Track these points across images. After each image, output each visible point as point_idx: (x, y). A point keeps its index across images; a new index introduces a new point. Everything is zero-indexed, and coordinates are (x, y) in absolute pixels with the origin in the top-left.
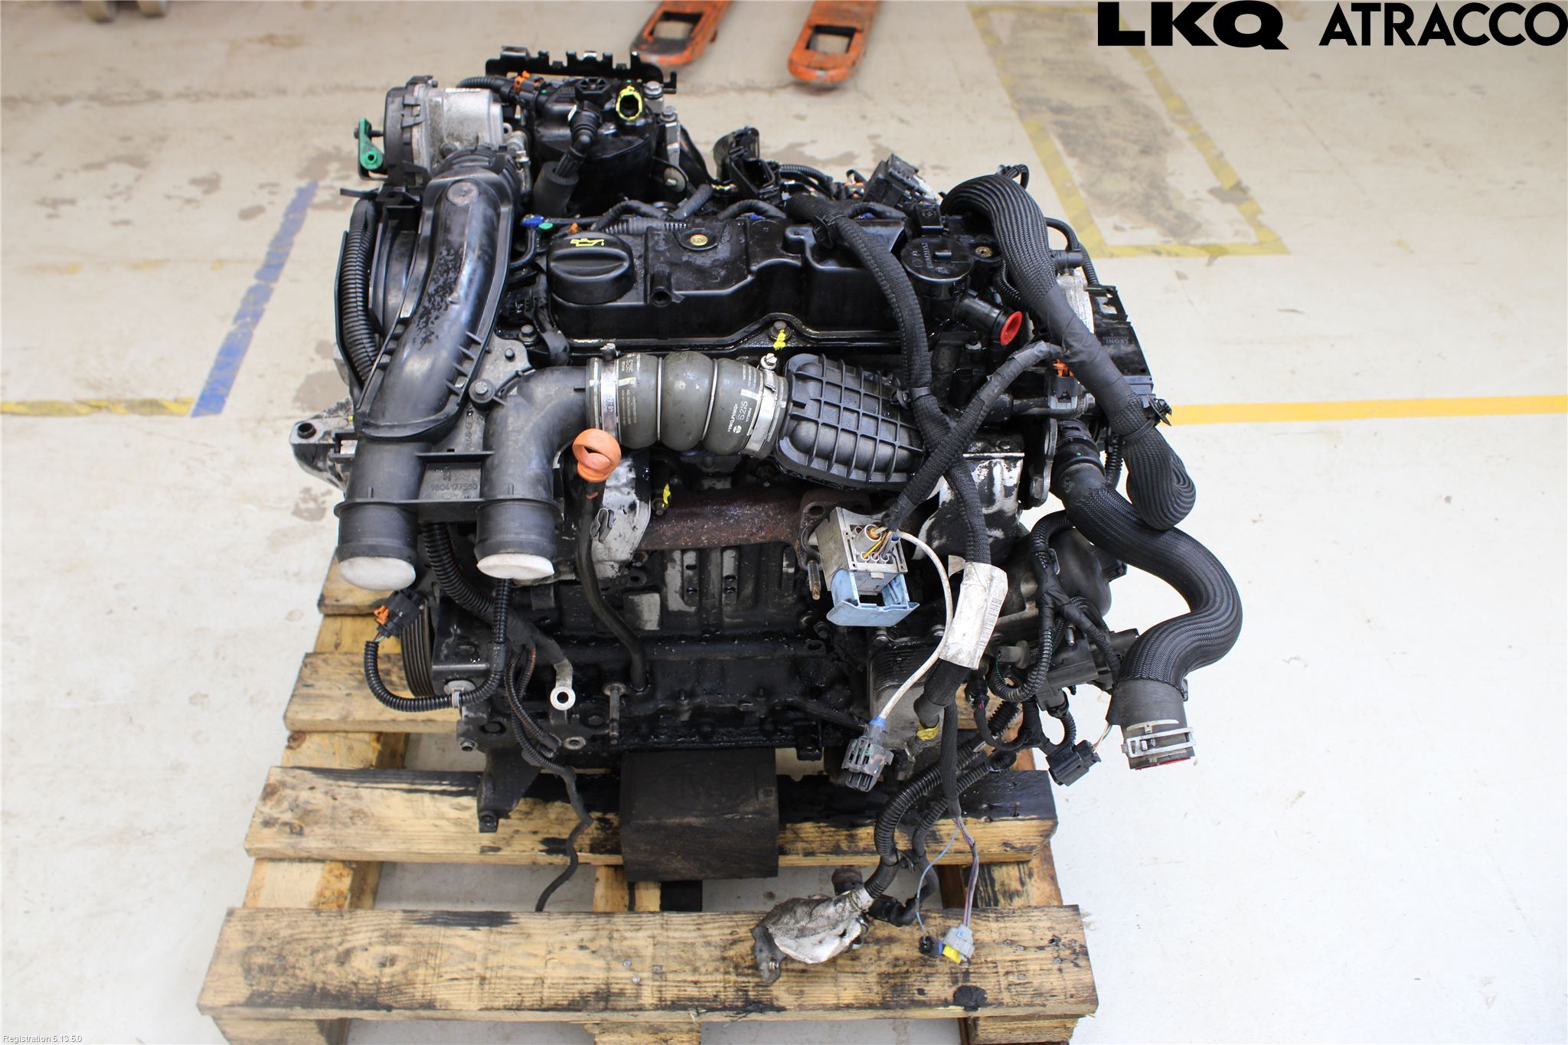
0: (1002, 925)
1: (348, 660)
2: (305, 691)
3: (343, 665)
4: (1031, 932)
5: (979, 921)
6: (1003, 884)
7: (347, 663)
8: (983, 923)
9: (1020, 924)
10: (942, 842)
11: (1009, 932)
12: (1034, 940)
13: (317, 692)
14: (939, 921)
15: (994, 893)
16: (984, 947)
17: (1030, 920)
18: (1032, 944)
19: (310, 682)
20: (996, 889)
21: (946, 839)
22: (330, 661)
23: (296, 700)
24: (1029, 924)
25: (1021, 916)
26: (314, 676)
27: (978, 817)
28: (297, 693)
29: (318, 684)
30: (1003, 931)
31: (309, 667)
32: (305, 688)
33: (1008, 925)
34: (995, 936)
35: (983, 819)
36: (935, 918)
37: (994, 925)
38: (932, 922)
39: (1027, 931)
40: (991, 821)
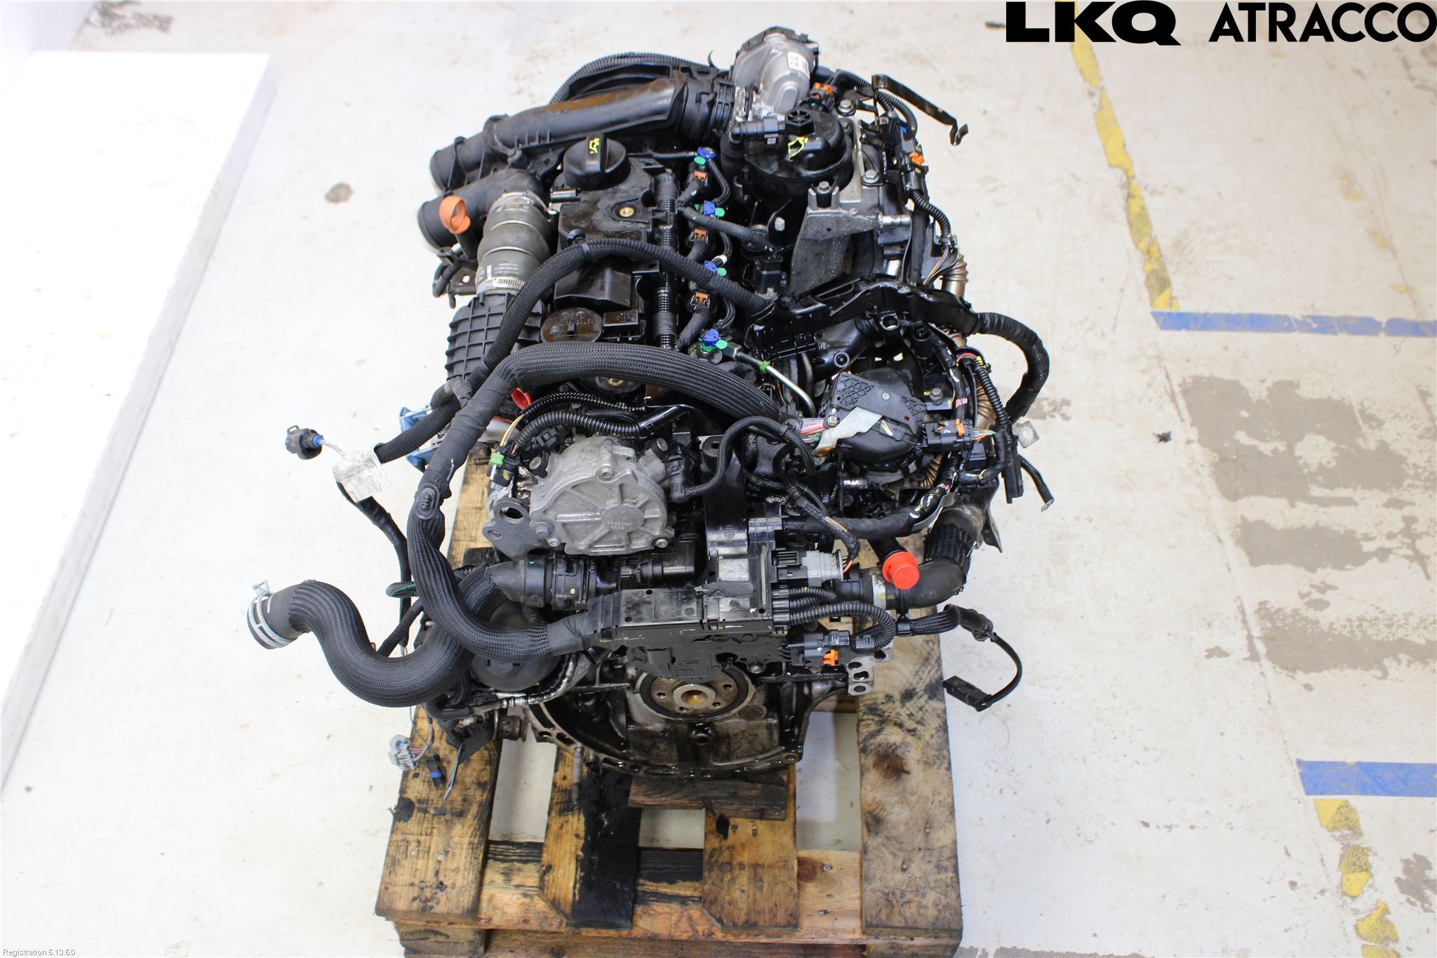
0: (465, 846)
4: (453, 868)
5: (472, 829)
6: (519, 870)
8: (470, 832)
9: (463, 861)
10: (560, 815)
11: (458, 851)
12: (446, 869)
14: (478, 798)
15: (513, 861)
16: (447, 829)
17: (465, 870)
18: (442, 867)
20: (515, 863)
21: (563, 819)
24: (462, 868)
25: (471, 863)
27: (583, 850)
30: (460, 846)
33: (464, 851)
34: (456, 839)
35: (580, 853)
36: (482, 796)
37: (466, 840)
38: (478, 793)
39: (455, 865)
40: (577, 860)
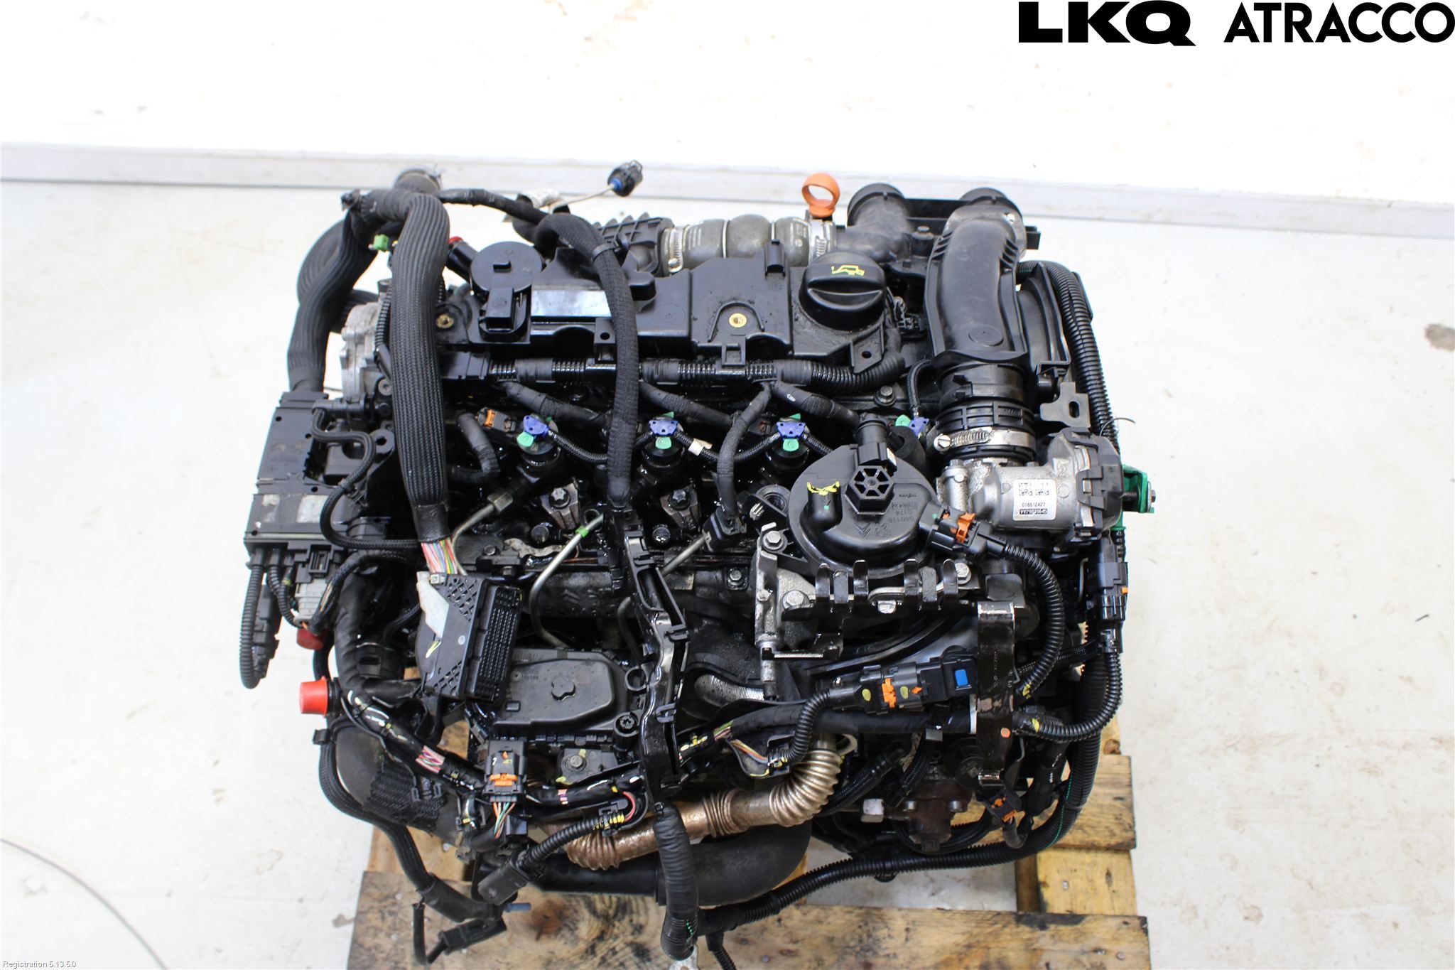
1: (1089, 835)
2: (1121, 792)
3: (1093, 827)
7: (1086, 829)
13: (1108, 791)
19: (1118, 803)
22: (1107, 833)
23: (1126, 781)
26: (1117, 812)
28: (1128, 789)
29: (1108, 801)
31: (1127, 826)
32: (1121, 796)
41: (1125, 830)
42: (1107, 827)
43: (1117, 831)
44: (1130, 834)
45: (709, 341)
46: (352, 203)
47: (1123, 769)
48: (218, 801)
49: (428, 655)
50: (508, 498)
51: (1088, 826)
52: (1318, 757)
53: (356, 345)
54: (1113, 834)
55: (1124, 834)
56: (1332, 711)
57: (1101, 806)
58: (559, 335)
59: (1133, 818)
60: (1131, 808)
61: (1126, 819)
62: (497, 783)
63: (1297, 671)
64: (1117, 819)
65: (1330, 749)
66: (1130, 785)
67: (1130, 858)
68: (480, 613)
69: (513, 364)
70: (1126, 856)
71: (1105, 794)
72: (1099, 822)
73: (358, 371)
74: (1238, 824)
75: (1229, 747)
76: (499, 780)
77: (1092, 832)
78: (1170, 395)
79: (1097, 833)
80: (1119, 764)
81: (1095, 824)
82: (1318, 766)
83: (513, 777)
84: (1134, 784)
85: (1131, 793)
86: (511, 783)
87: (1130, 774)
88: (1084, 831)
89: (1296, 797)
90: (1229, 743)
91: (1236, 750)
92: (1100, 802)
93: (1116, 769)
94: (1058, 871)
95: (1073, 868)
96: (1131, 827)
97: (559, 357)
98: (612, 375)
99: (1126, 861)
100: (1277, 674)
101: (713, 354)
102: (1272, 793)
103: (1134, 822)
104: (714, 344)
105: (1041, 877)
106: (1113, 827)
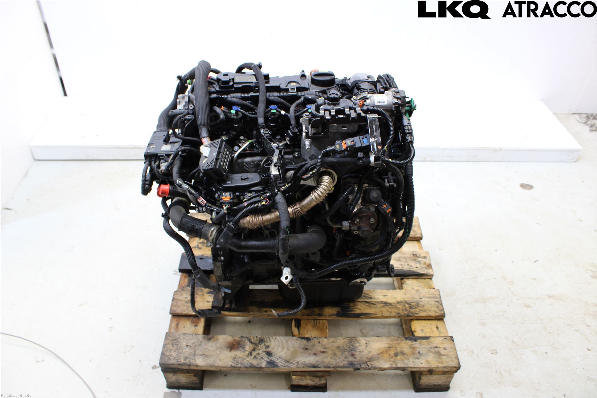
1: (428, 313)
2: (437, 300)
3: (429, 311)
13: (432, 299)
19: (437, 303)
22: (434, 312)
23: (439, 296)
26: (437, 306)
29: (433, 303)
41: (441, 311)
42: (434, 310)
43: (438, 311)
44: (443, 312)
45: (286, 87)
46: (179, 78)
47: (437, 293)
48: (111, 330)
49: (203, 162)
50: (227, 137)
51: (427, 310)
52: (508, 303)
53: (182, 99)
54: (436, 312)
55: (441, 312)
56: (510, 289)
57: (431, 304)
58: (243, 86)
59: (443, 307)
60: (442, 304)
61: (440, 307)
62: (224, 200)
63: (496, 278)
64: (437, 308)
65: (512, 300)
66: (440, 298)
67: (444, 322)
68: (220, 148)
69: (229, 95)
70: (443, 321)
71: (432, 301)
72: (431, 309)
73: (182, 106)
74: (483, 324)
75: (476, 301)
76: (225, 198)
77: (429, 312)
78: (439, 205)
79: (431, 312)
80: (435, 292)
81: (430, 310)
82: (508, 306)
83: (230, 197)
84: (442, 296)
85: (441, 300)
86: (228, 199)
87: (440, 294)
88: (426, 312)
89: (503, 315)
90: (476, 300)
91: (479, 302)
92: (431, 303)
93: (435, 293)
94: (419, 327)
95: (424, 325)
96: (443, 310)
97: (242, 92)
98: (258, 96)
99: (443, 323)
100: (489, 279)
101: (287, 90)
102: (494, 314)
103: (443, 308)
104: (287, 88)
105: (413, 330)
106: (436, 310)
